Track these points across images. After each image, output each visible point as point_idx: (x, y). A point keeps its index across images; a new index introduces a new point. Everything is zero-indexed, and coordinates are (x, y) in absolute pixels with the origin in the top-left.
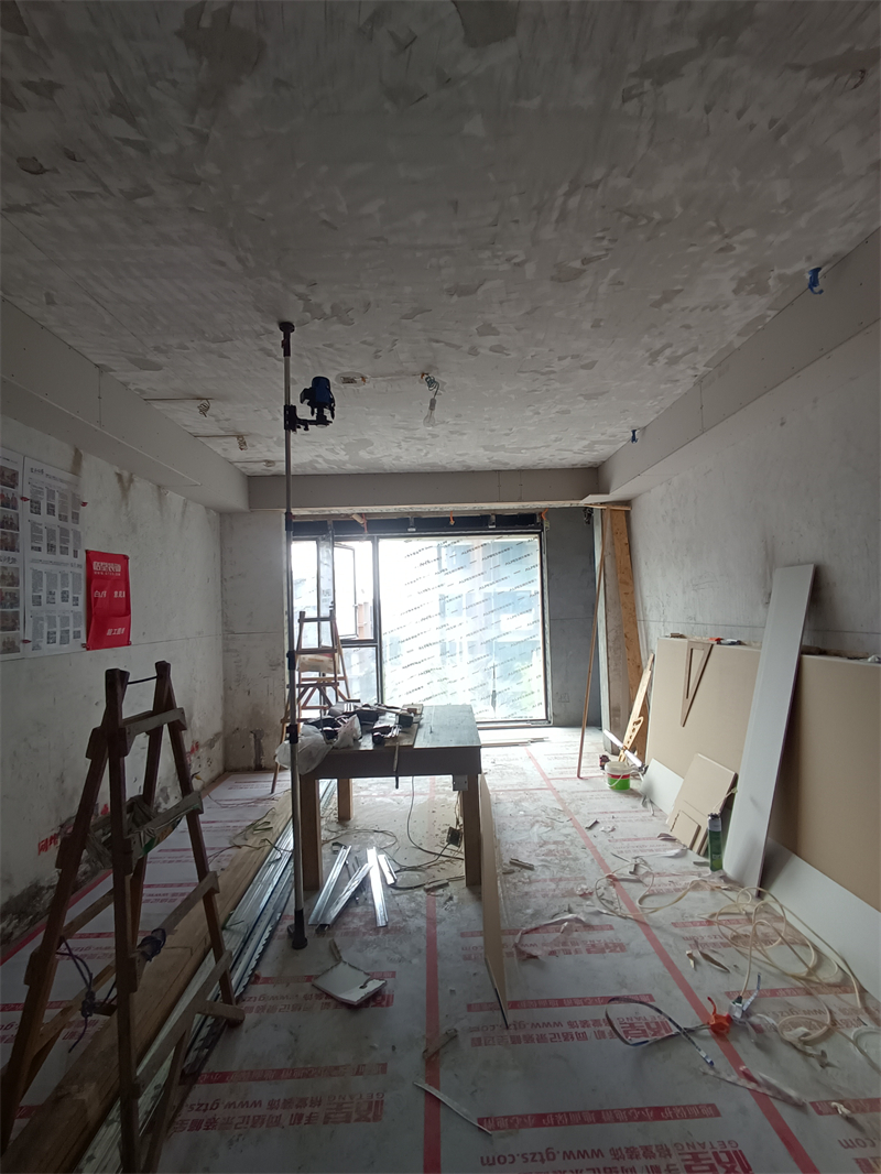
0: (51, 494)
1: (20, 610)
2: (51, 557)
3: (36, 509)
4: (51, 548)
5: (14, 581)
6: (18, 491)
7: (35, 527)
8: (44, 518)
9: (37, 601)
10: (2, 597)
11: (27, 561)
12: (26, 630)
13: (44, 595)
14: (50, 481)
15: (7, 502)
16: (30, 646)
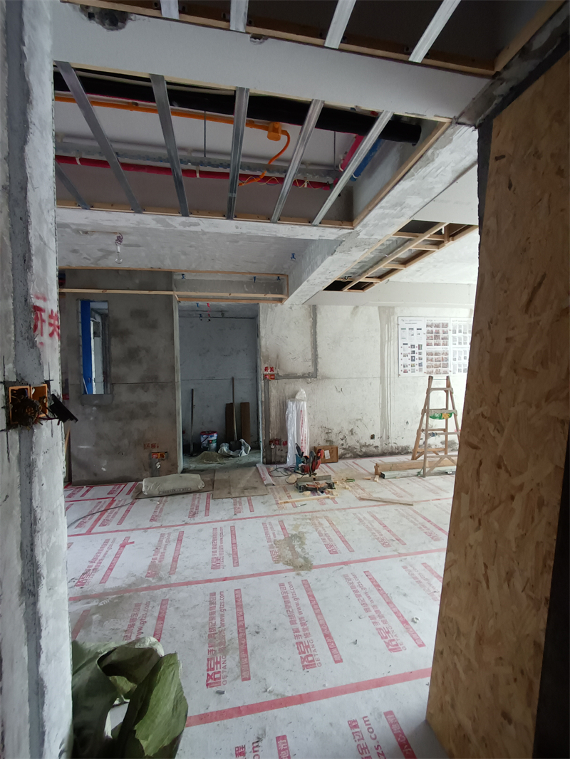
0: (460, 326)
1: (449, 362)
2: (460, 346)
3: (454, 332)
4: (460, 343)
5: (447, 354)
6: (449, 328)
7: (454, 338)
8: (458, 334)
9: (455, 360)
10: (443, 359)
11: (451, 348)
12: (451, 368)
13: (457, 358)
14: (460, 322)
15: (445, 332)
16: (452, 373)
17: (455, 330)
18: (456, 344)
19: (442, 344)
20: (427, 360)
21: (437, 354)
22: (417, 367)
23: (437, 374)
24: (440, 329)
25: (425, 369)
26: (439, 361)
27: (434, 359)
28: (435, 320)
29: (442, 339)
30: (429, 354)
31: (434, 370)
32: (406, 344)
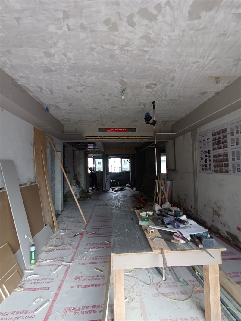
1: (229, 162)
4: (238, 144)
5: (227, 155)
6: (227, 132)
7: (232, 140)
8: (235, 136)
10: (224, 160)
11: (230, 149)
12: (230, 167)
13: (236, 158)
14: (236, 124)
15: (224, 137)
16: (232, 171)
17: (233, 132)
18: (234, 145)
19: (223, 147)
20: (214, 161)
21: (220, 156)
22: (208, 167)
23: (221, 172)
24: (221, 135)
25: (213, 168)
26: (222, 162)
27: (218, 161)
28: (217, 130)
29: (223, 143)
30: (215, 156)
31: (219, 169)
32: (202, 151)
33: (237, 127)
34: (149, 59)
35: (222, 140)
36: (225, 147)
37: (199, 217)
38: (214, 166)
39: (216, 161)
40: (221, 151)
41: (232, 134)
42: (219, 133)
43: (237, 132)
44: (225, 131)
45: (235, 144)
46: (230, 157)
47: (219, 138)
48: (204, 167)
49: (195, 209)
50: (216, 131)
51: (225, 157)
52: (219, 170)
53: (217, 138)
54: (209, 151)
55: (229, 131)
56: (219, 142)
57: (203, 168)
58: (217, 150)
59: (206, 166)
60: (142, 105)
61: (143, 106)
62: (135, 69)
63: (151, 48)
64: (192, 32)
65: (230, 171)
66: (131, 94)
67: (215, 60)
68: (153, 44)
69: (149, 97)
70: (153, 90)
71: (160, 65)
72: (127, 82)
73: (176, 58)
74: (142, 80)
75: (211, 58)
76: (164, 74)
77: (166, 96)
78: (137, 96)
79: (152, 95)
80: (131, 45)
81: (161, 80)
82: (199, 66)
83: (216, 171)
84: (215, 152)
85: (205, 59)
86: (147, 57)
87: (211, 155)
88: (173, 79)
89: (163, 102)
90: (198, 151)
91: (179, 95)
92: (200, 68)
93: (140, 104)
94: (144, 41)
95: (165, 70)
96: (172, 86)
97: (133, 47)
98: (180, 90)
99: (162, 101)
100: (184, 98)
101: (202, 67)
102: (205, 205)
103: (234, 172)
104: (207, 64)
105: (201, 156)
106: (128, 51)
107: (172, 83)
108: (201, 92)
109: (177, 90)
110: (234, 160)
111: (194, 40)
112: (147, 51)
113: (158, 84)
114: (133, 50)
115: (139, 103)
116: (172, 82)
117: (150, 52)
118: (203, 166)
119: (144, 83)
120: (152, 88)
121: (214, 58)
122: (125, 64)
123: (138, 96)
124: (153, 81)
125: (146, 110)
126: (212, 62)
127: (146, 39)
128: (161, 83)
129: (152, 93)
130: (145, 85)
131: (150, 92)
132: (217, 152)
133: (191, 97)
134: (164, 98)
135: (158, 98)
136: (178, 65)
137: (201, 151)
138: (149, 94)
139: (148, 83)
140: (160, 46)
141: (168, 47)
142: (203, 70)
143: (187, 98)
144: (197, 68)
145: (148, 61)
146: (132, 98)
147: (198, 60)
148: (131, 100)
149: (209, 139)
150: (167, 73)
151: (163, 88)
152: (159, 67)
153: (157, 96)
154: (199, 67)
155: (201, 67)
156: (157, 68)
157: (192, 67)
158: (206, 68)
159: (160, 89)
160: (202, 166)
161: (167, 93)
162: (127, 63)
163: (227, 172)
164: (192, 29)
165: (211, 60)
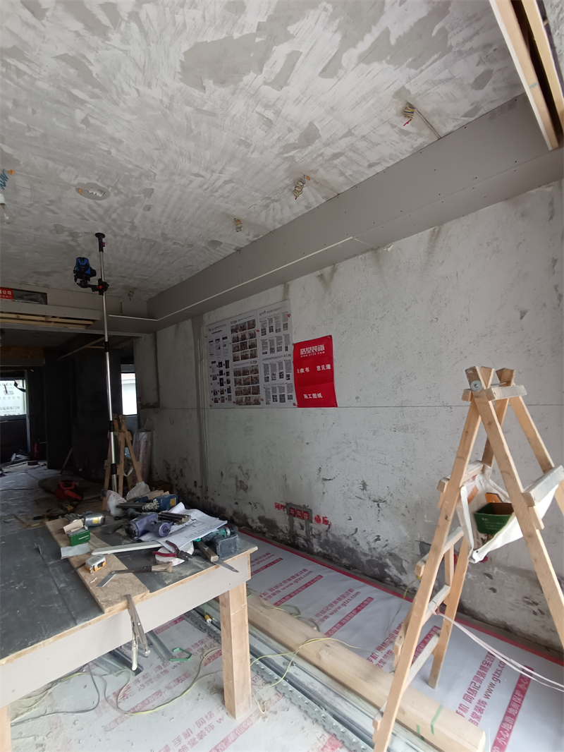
1: (260, 385)
2: (273, 355)
4: (272, 350)
5: (257, 371)
6: (256, 328)
7: (264, 342)
8: (268, 336)
9: (267, 379)
10: (252, 380)
11: (261, 361)
12: (262, 394)
13: (270, 376)
14: (269, 314)
15: (253, 336)
16: (265, 402)
17: (265, 329)
18: (266, 353)
19: (249, 356)
20: (236, 383)
21: (245, 373)
22: (226, 394)
23: (247, 404)
24: (247, 332)
25: (234, 398)
26: (249, 384)
27: (242, 382)
28: (239, 320)
29: (250, 348)
30: (237, 373)
31: (244, 397)
32: (215, 362)
33: (271, 320)
34: (85, 121)
35: (249, 342)
36: (254, 356)
37: (210, 503)
38: (237, 393)
39: (240, 383)
40: (247, 364)
41: (264, 333)
42: (243, 328)
43: (271, 330)
44: (252, 324)
45: (268, 351)
46: (261, 376)
47: (244, 338)
48: (219, 396)
49: (204, 486)
50: (238, 323)
51: (253, 375)
52: (244, 400)
53: (240, 337)
54: (227, 362)
55: (258, 326)
56: (244, 346)
57: (216, 397)
58: (241, 362)
59: (222, 392)
60: (66, 233)
61: (70, 238)
62: (42, 131)
63: (91, 98)
64: (188, 109)
65: (261, 402)
66: (28, 194)
67: (233, 184)
68: (97, 91)
69: (86, 217)
70: (99, 205)
71: (118, 150)
72: (15, 157)
73: (155, 149)
74: (66, 167)
75: (225, 177)
76: (127, 173)
77: (133, 228)
78: (48, 205)
79: (94, 215)
80: (30, 61)
81: (120, 186)
82: (204, 184)
83: (239, 403)
84: (238, 365)
85: (216, 175)
86: (79, 115)
87: (231, 370)
88: (149, 193)
89: (125, 240)
90: (206, 363)
91: (163, 234)
92: (206, 189)
93: (58, 229)
94: (72, 71)
95: (130, 166)
96: (148, 208)
97: (38, 71)
98: (165, 224)
99: (123, 237)
100: (175, 243)
101: (210, 189)
102: (222, 474)
103: (268, 403)
104: (220, 187)
105: (213, 372)
106: (19, 72)
107: (147, 202)
108: (209, 240)
109: (160, 222)
110: (268, 381)
111: (193, 127)
112: (83, 102)
113: (112, 194)
114: (37, 77)
115: (55, 226)
116: (147, 199)
117: (89, 106)
118: (217, 394)
119: (72, 177)
120: (95, 198)
121: (230, 181)
122: (10, 105)
123: (51, 207)
124: (97, 180)
125: (79, 249)
126: (228, 187)
127: (77, 69)
128: (120, 193)
129: (94, 211)
130: (75, 182)
131: (90, 207)
132: (240, 365)
133: (190, 246)
134: (127, 231)
135: (114, 228)
136: (161, 166)
137: (213, 363)
138: (87, 210)
139: (85, 181)
140: (116, 104)
141: (136, 117)
142: (212, 196)
143: (183, 246)
144: (200, 187)
145: (83, 126)
146: (31, 205)
147: (203, 173)
148: (28, 211)
149: (226, 338)
150: (136, 174)
151: (127, 208)
152: (113, 151)
153: (110, 221)
154: (205, 187)
155: (208, 188)
156: (109, 153)
157: (191, 182)
158: (217, 194)
159: (118, 208)
160: (215, 393)
161: (136, 221)
162: (16, 103)
163: (257, 403)
164: (188, 103)
165: (226, 182)
